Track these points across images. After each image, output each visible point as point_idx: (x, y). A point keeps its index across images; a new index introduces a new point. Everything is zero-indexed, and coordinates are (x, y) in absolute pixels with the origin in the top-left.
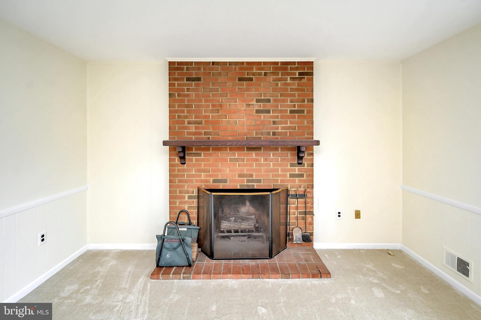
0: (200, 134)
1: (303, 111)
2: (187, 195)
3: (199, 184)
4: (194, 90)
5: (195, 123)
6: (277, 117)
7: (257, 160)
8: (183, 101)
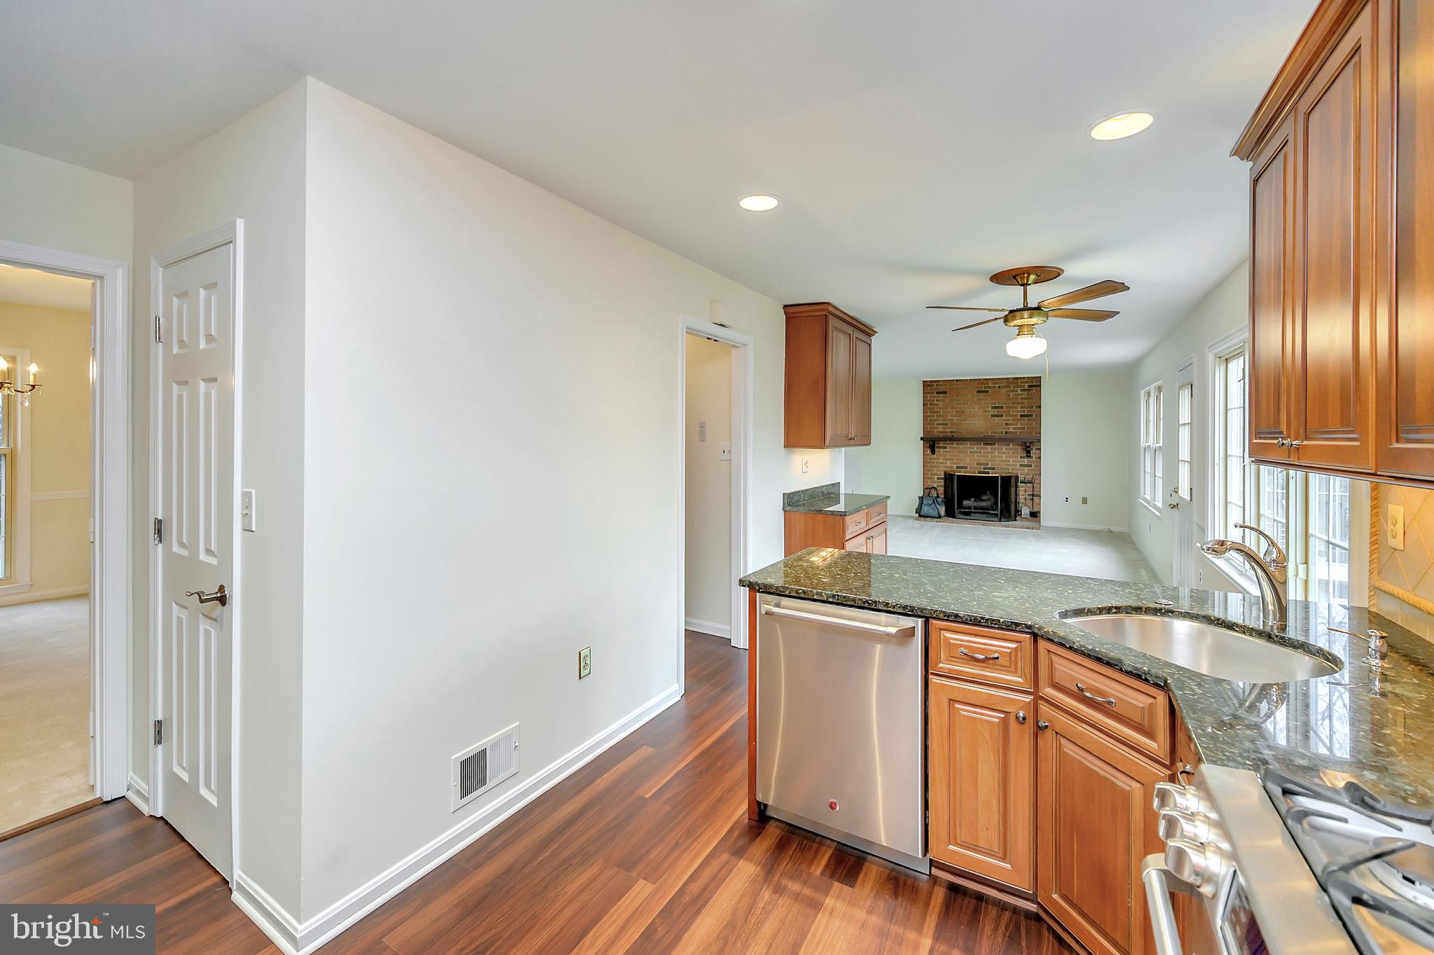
0: (947, 432)
1: (1032, 416)
2: (936, 477)
3: (945, 469)
4: (941, 401)
5: (942, 424)
6: (1009, 420)
7: (992, 453)
8: (934, 408)
